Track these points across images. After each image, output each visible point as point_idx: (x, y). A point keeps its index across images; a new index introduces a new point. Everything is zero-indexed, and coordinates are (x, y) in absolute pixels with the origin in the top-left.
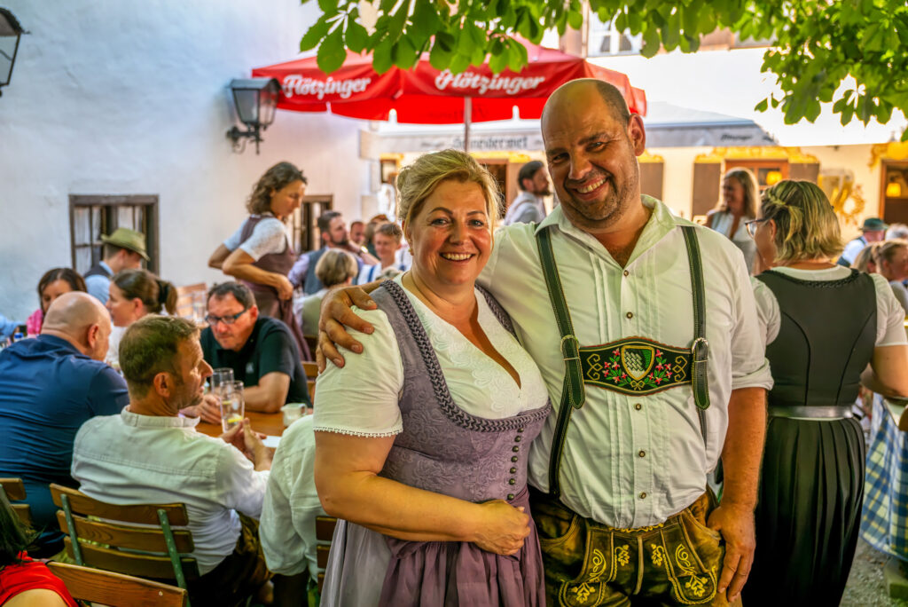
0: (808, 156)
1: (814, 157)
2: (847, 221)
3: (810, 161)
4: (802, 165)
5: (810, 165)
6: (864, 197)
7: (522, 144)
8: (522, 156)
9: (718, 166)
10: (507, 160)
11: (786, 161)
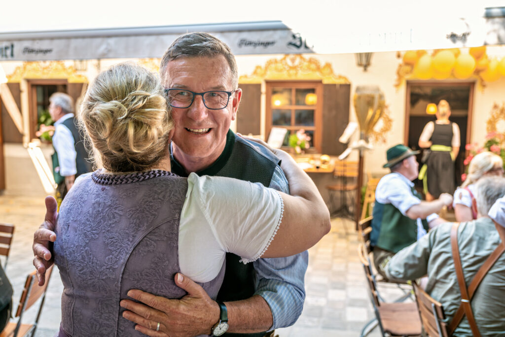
0: (340, 77)
1: (345, 78)
2: (377, 139)
3: (342, 82)
4: (334, 85)
5: (341, 85)
6: (391, 116)
7: (9, 52)
8: (80, 76)
9: (258, 86)
10: (66, 80)
11: (320, 82)
